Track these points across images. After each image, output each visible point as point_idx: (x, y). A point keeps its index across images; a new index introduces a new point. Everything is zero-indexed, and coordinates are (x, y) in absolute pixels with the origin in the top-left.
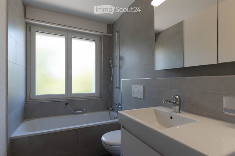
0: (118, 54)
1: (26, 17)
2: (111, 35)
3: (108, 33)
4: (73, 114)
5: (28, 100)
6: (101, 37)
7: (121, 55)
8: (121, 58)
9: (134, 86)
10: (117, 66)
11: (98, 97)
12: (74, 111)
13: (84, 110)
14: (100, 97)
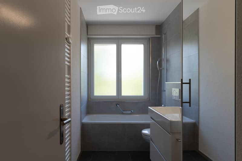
0: (165, 57)
1: (88, 34)
2: (159, 36)
3: (156, 34)
4: (123, 114)
5: (89, 100)
6: (149, 38)
7: (168, 58)
8: (168, 61)
9: (173, 89)
10: (164, 69)
11: (147, 100)
12: (124, 111)
13: (132, 111)
14: (148, 100)
